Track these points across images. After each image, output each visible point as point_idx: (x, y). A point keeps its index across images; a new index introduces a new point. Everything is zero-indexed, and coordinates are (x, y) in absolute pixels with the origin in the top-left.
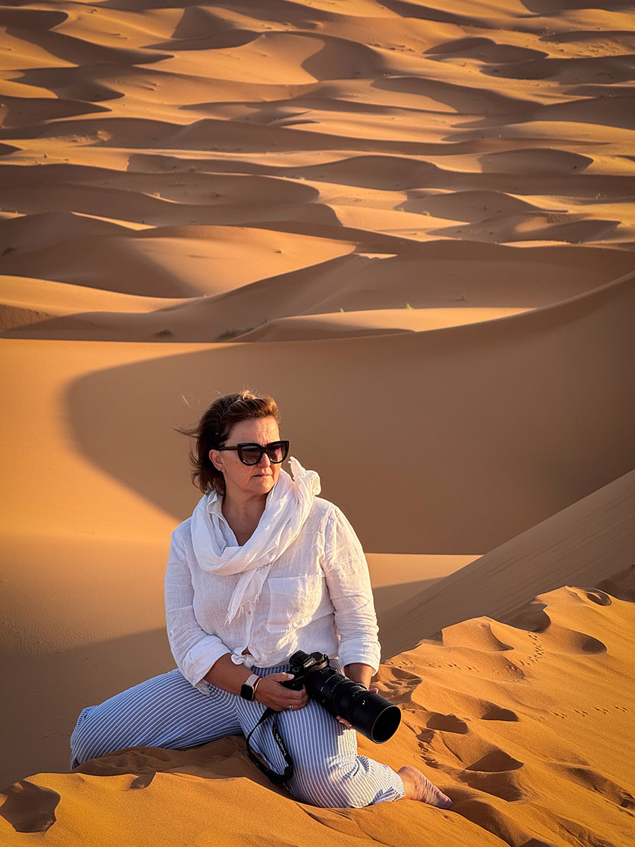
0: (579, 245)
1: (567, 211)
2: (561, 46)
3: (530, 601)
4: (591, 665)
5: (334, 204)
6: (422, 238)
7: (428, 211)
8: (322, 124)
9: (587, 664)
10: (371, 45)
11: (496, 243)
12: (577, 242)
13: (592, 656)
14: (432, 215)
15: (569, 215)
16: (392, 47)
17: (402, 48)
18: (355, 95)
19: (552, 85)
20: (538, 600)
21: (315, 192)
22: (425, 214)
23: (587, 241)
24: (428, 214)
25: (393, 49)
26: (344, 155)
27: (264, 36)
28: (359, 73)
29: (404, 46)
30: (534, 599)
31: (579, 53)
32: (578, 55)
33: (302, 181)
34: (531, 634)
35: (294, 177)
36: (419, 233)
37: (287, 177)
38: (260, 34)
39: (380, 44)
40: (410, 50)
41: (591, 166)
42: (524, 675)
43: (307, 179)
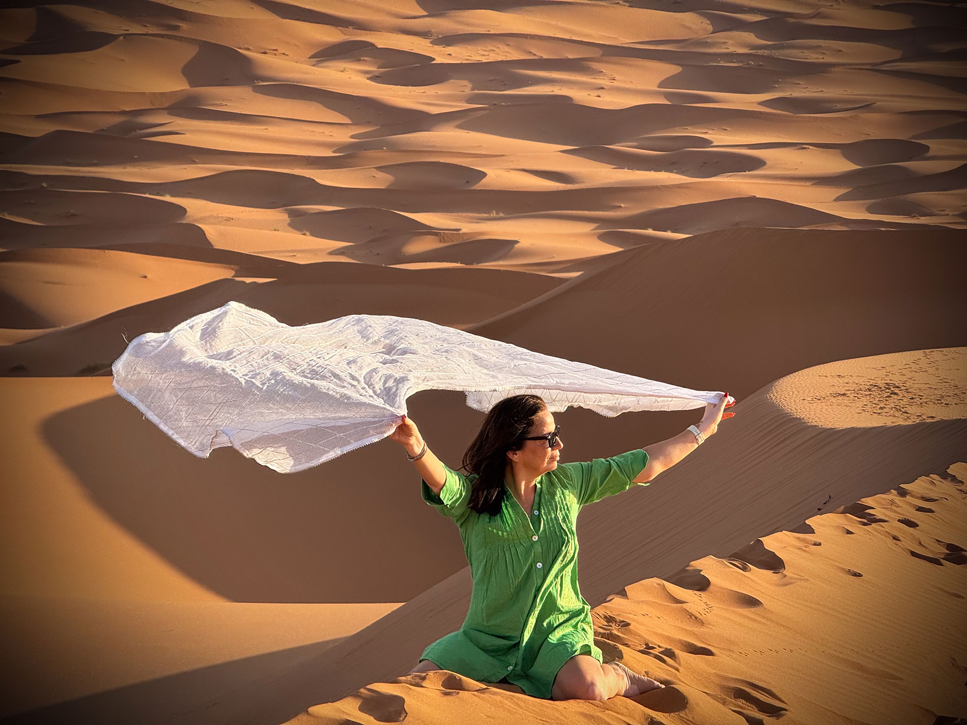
0: (475, 266)
1: (459, 230)
2: (450, 49)
3: (685, 567)
4: (753, 616)
5: (203, 224)
6: (302, 260)
7: (307, 230)
8: (188, 136)
9: (750, 616)
10: (240, 48)
11: (383, 265)
12: (471, 264)
13: (753, 609)
14: (313, 235)
15: (464, 234)
16: (263, 51)
17: (274, 52)
18: (224, 103)
19: (440, 93)
20: (692, 566)
21: (182, 211)
22: (305, 234)
23: (482, 262)
24: (308, 233)
25: (265, 53)
26: (214, 170)
27: (122, 37)
28: (227, 79)
29: (276, 50)
30: (688, 566)
31: (469, 58)
32: (467, 59)
33: (168, 198)
34: (695, 592)
35: (157, 194)
36: (299, 255)
37: (150, 194)
38: (117, 37)
39: (250, 48)
40: (284, 54)
41: (484, 180)
42: (703, 623)
43: (172, 196)
